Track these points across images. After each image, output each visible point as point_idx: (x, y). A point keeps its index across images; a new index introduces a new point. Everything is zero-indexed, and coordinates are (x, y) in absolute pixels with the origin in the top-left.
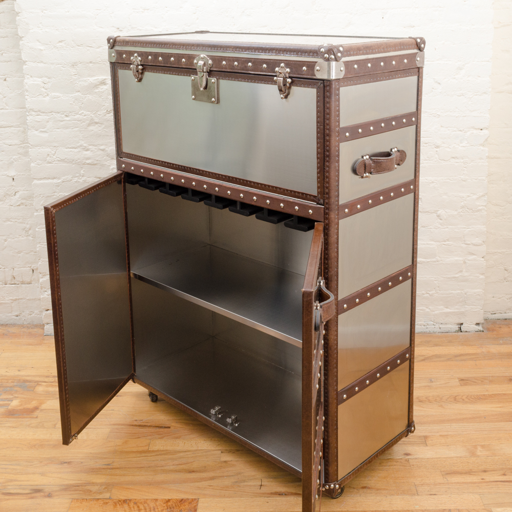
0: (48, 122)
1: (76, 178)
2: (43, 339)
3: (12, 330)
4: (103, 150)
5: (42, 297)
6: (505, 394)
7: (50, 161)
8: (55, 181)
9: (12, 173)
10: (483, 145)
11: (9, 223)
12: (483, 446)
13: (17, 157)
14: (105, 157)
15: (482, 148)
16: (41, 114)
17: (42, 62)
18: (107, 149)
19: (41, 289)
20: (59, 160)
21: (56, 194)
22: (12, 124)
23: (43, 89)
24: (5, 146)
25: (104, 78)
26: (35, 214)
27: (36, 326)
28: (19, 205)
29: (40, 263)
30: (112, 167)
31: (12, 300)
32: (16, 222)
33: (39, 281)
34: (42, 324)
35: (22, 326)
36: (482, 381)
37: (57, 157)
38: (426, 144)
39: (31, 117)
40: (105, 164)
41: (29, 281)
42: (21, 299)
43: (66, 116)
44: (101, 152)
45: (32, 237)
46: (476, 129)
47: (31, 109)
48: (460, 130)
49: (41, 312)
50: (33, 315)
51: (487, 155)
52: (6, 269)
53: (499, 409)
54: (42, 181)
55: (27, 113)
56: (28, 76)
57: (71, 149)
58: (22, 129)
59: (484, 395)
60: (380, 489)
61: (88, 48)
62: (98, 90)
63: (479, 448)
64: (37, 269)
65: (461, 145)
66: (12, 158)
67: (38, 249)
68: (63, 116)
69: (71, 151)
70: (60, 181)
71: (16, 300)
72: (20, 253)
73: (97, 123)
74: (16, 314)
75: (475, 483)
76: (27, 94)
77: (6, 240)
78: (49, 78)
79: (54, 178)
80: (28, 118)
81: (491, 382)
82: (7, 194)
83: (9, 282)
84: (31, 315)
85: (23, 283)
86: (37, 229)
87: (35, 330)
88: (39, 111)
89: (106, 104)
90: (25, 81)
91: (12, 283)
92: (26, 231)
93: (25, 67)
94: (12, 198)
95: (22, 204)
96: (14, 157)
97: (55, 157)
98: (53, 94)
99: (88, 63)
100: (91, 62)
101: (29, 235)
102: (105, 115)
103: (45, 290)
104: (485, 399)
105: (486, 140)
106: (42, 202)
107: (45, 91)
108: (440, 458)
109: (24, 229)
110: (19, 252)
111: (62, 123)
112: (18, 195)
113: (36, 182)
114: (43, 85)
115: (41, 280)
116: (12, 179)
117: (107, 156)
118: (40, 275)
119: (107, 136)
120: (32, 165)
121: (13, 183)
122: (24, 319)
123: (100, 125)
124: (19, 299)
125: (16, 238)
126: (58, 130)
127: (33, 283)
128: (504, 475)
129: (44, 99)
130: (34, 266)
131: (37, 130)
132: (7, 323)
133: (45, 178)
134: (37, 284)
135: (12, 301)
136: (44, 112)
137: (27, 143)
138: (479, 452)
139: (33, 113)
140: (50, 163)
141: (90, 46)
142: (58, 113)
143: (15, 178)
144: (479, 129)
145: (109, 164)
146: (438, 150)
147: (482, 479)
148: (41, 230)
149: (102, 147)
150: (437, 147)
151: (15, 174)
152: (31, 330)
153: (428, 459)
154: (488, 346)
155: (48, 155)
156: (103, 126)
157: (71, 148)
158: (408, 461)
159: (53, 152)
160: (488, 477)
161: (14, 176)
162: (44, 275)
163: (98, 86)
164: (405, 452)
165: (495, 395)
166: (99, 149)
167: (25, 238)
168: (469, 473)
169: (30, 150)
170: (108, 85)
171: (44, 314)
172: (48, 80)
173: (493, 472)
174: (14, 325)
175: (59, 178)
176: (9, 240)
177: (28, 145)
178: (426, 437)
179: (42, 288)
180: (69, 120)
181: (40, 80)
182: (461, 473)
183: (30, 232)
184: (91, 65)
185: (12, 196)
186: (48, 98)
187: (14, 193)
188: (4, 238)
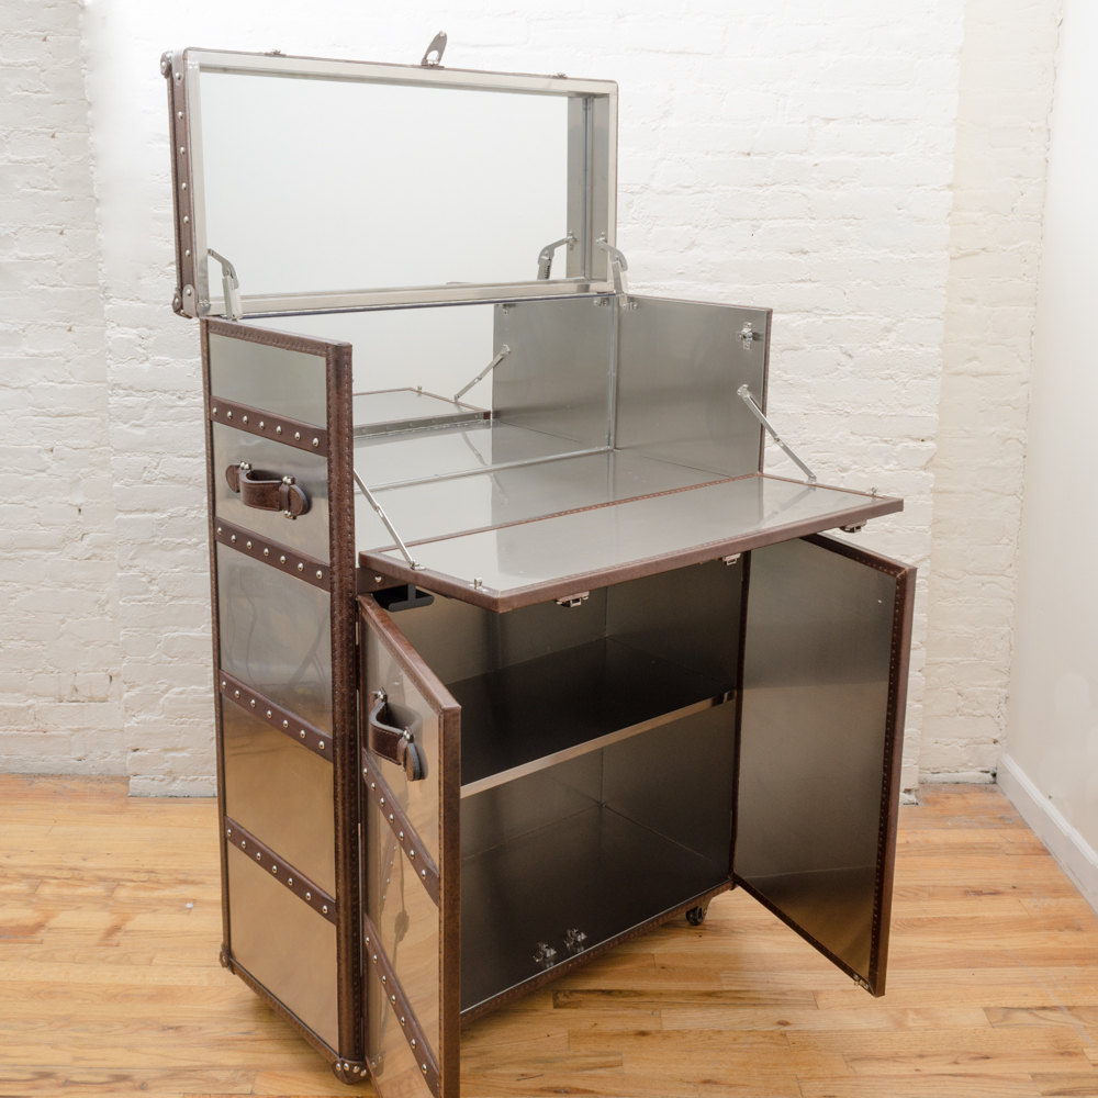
0: (146, 408)
1: (195, 512)
2: (128, 804)
3: (71, 785)
5: (126, 725)
6: (956, 919)
7: (148, 479)
8: (157, 515)
9: (79, 500)
10: (925, 469)
11: (70, 590)
12: (917, 1011)
13: (87, 470)
15: (923, 473)
16: (135, 393)
17: (139, 299)
19: (126, 711)
20: (164, 479)
21: (156, 539)
22: (80, 411)
23: (139, 349)
24: (67, 449)
26: (119, 575)
27: (114, 779)
28: (88, 559)
29: (124, 664)
31: (71, 730)
32: (83, 588)
33: (121, 696)
34: (125, 775)
35: (88, 778)
36: (916, 895)
37: (161, 473)
38: (824, 463)
39: (116, 398)
41: (103, 696)
42: (88, 729)
43: (180, 398)
45: (111, 617)
46: (914, 440)
47: (115, 385)
48: (886, 441)
49: (125, 753)
50: (108, 759)
51: (932, 486)
52: (62, 675)
53: (946, 945)
54: (132, 516)
55: (110, 392)
56: (113, 325)
57: (187, 459)
58: (97, 419)
59: (919, 919)
60: (736, 1085)
63: (911, 1015)
64: (118, 675)
65: (887, 467)
66: (78, 472)
67: (121, 639)
68: (174, 397)
69: (186, 462)
70: (165, 516)
71: (78, 730)
72: (88, 646)
74: (79, 755)
75: (903, 1077)
76: (110, 356)
77: (63, 622)
78: (151, 329)
79: (155, 511)
80: (111, 400)
81: (932, 895)
82: (68, 537)
83: (66, 698)
84: (104, 758)
85: (92, 699)
86: (121, 603)
87: (113, 786)
88: (131, 388)
90: (108, 332)
91: (73, 699)
92: (101, 606)
93: (107, 307)
94: (77, 544)
95: (95, 555)
96: (83, 470)
97: (157, 472)
98: (157, 358)
101: (106, 613)
103: (133, 713)
104: (921, 927)
105: (931, 459)
106: (131, 554)
107: (143, 351)
108: (840, 1031)
109: (96, 602)
110: (87, 644)
111: (172, 411)
112: (87, 540)
113: (121, 516)
114: (140, 341)
115: (126, 695)
116: (77, 511)
118: (125, 687)
120: (116, 485)
121: (80, 518)
122: (92, 766)
124: (83, 729)
125: (82, 617)
126: (164, 423)
127: (110, 699)
128: (956, 1063)
129: (140, 366)
130: (113, 670)
131: (126, 423)
132: (62, 772)
133: (137, 510)
134: (117, 703)
135: (72, 733)
136: (139, 391)
137: (106, 445)
138: (911, 1021)
139: (121, 391)
140: (148, 482)
142: (165, 392)
143: (82, 508)
144: (917, 439)
146: (843, 474)
147: (917, 1070)
148: (129, 605)
150: (844, 470)
151: (83, 501)
152: (104, 786)
153: (819, 1032)
154: (926, 831)
155: (145, 468)
157: (186, 456)
158: (784, 1035)
159: (155, 464)
160: (928, 1067)
161: (82, 504)
162: (131, 687)
164: (780, 1019)
165: (939, 919)
167: (98, 617)
168: (894, 1058)
169: (113, 458)
171: (129, 758)
172: (148, 332)
173: (936, 1058)
174: (73, 776)
175: (164, 512)
176: (69, 620)
177: (109, 448)
178: (815, 993)
179: (126, 709)
180: (185, 406)
181: (134, 331)
182: (878, 1059)
183: (108, 607)
185: (76, 541)
186: (147, 364)
187: (81, 536)
188: (60, 617)
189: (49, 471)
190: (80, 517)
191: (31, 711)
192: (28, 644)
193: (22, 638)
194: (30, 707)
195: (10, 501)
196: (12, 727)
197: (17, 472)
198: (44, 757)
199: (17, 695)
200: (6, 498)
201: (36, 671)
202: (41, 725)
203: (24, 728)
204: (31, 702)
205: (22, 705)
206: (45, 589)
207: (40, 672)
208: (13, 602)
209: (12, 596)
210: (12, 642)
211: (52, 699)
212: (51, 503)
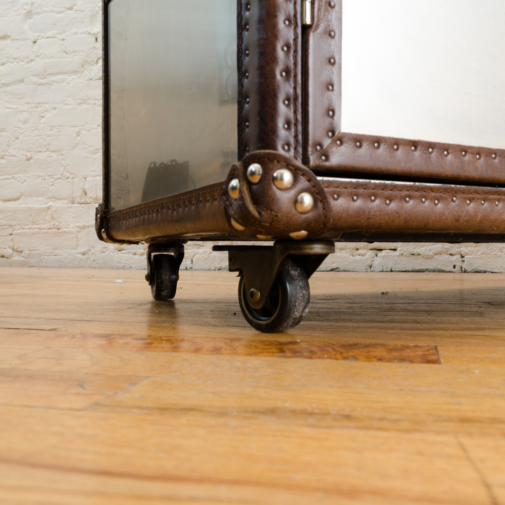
11: (85, 106)
31: (78, 227)
52: (75, 180)
66: (97, 6)
77: (78, 134)
82: (86, 61)
83: (77, 200)
91: (82, 201)
94: (93, 67)
116: (95, 39)
122: (92, 259)
125: (93, 129)
135: (79, 230)
176: (83, 132)
185: (93, 65)
187: (96, 59)
188: (77, 129)
189: (75, 8)
190: (97, 44)
191: (50, 211)
192: (52, 154)
193: (47, 150)
194: (49, 208)
195: (46, 36)
196: (35, 226)
197: (52, 11)
198: (56, 252)
199: (40, 198)
200: (42, 35)
201: (56, 177)
202: (56, 223)
203: (43, 226)
204: (50, 204)
205: (43, 206)
206: (67, 107)
207: (59, 178)
208: (43, 120)
209: (43, 115)
210: (40, 154)
211: (66, 201)
212: (75, 34)
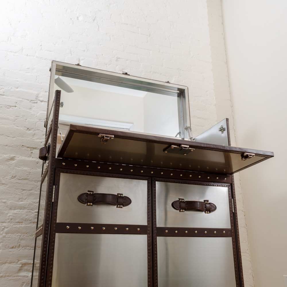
4: (5, 202)
14: (5, 208)
18: (7, 202)
25: (14, 156)
30: (9, 215)
40: (4, 213)
44: (3, 204)
61: (7, 137)
62: (8, 163)
73: (3, 184)
89: (12, 172)
99: (4, 146)
100: (7, 146)
102: (10, 179)
117: (7, 207)
119: (10, 193)
123: (5, 185)
141: (8, 136)
145: (7, 213)
149: (4, 201)
156: (8, 186)
163: (9, 161)
166: (2, 202)
170: (16, 161)
184: (7, 147)
